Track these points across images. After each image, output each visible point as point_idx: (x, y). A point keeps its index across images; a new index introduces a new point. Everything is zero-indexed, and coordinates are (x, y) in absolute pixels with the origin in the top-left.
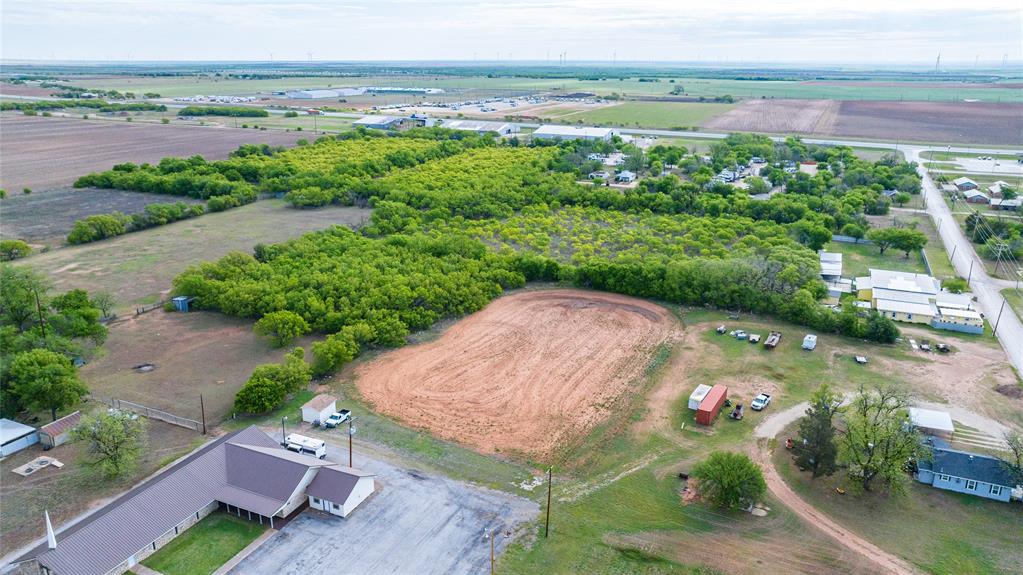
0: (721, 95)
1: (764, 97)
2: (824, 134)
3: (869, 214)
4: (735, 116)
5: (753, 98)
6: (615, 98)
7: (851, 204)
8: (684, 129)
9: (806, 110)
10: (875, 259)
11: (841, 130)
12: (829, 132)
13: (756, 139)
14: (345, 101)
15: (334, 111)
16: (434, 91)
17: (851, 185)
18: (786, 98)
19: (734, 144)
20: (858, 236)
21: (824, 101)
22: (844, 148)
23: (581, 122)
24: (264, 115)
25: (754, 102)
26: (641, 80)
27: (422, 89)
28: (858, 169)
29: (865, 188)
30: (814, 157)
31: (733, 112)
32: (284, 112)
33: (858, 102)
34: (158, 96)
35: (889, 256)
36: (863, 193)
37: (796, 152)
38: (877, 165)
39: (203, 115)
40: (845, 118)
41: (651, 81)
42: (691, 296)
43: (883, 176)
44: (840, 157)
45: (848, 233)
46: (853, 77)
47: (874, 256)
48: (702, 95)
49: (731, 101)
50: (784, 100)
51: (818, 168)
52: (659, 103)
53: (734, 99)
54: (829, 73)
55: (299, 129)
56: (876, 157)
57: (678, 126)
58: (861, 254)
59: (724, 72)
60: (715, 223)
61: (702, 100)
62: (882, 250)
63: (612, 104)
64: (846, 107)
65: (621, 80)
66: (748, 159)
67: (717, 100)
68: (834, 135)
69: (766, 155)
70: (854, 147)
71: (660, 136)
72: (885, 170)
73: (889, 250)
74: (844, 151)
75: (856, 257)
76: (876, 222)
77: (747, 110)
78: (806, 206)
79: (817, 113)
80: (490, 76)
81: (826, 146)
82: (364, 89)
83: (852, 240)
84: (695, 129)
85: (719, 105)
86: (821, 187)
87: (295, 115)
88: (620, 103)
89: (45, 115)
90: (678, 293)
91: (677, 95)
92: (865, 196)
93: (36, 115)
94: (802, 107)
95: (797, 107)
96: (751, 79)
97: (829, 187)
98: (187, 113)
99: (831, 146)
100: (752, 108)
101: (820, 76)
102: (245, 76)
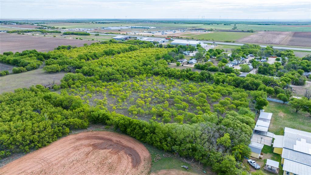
0: (250, 30)
1: (265, 31)
2: (284, 45)
3: (295, 85)
4: (251, 37)
5: (261, 31)
6: (211, 30)
7: (285, 81)
8: (230, 42)
9: (280, 35)
10: (292, 117)
11: (291, 44)
12: (286, 44)
13: (254, 47)
14: (120, 31)
15: (113, 34)
16: (152, 27)
17: (289, 69)
18: (273, 31)
19: (244, 49)
20: (285, 100)
21: (288, 32)
22: (290, 51)
23: (193, 39)
24: (88, 35)
25: (261, 32)
26: (224, 25)
27: (148, 27)
28: (293, 61)
29: (294, 72)
30: (276, 54)
31: (252, 36)
32: (95, 34)
33: (301, 32)
34: (65, 28)
35: (301, 114)
36: (293, 74)
37: (269, 53)
38: (303, 59)
39: (70, 34)
40: (294, 38)
41: (228, 25)
42: (165, 147)
43: (304, 65)
44: (286, 55)
45: (280, 98)
46: (302, 24)
47: (292, 114)
48: (243, 30)
49: (252, 32)
50: (272, 32)
51: (276, 60)
52: (226, 32)
53: (254, 31)
54: (292, 23)
55: (93, 40)
56: (304, 55)
57: (227, 41)
58: (285, 112)
59: (255, 23)
60: (215, 88)
61: (243, 31)
62: (297, 111)
63: (210, 32)
64: (296, 34)
65: (218, 24)
66: (247, 55)
67: (248, 31)
68: (288, 45)
69: (256, 53)
70: (294, 50)
71: (219, 44)
72: (306, 62)
73: (301, 111)
74: (289, 52)
75: (282, 114)
76: (298, 90)
77: (257, 35)
78: (261, 81)
79: (283, 36)
80: (175, 23)
81: (282, 50)
82: (130, 27)
83: (282, 102)
84: (233, 42)
85: (248, 33)
86: (274, 70)
87: (98, 35)
88: (212, 32)
89: (23, 34)
90: (159, 144)
91: (234, 30)
92: (293, 76)
93: (21, 34)
94: (278, 34)
95: (276, 34)
96: (263, 25)
97: (278, 69)
98: (65, 34)
99: (284, 50)
100: (260, 34)
101: (289, 24)
102: (99, 23)
